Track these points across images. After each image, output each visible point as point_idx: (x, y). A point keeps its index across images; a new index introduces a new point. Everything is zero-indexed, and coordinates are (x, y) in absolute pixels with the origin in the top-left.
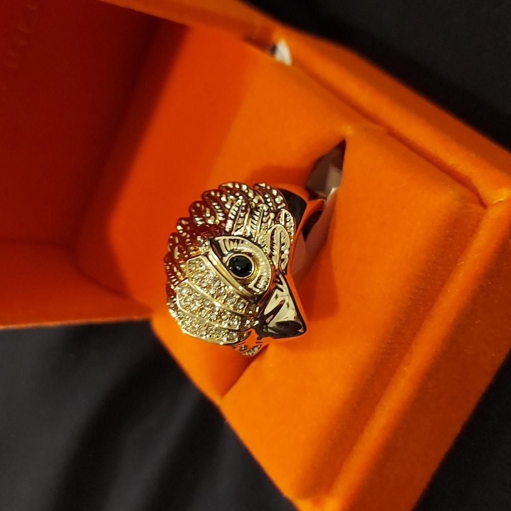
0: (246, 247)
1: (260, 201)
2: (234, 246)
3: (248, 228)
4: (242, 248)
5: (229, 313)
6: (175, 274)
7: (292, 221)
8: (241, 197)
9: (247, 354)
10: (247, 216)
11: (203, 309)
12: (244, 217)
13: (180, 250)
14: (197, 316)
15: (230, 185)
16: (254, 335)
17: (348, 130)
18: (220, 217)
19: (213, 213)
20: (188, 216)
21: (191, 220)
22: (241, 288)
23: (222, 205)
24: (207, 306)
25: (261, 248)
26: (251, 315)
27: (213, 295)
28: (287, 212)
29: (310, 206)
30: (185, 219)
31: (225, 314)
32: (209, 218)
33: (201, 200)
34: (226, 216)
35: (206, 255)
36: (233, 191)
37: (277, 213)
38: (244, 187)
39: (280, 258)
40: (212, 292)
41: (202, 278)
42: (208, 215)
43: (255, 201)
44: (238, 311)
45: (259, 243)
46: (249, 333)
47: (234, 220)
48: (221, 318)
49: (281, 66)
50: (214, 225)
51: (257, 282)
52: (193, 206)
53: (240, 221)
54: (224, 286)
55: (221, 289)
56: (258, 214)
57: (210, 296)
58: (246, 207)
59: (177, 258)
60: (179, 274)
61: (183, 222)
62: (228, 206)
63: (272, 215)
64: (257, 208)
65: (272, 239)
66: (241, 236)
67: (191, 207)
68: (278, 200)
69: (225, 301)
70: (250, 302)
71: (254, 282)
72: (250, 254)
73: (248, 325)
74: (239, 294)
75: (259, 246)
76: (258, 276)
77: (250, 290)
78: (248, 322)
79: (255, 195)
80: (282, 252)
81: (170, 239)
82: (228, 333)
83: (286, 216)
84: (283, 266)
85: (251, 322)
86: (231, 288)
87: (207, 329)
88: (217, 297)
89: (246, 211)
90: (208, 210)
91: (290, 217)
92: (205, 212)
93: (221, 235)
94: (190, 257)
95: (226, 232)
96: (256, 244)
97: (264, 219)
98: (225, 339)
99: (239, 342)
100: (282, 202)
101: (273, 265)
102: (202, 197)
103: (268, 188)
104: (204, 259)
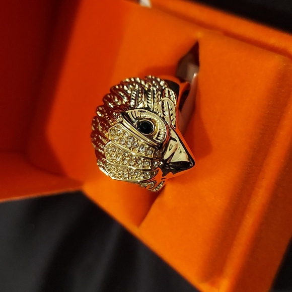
0: (147, 115)
1: (150, 86)
2: (138, 115)
3: (146, 103)
4: (144, 115)
5: (142, 159)
6: (101, 141)
7: (174, 95)
8: (137, 86)
9: (155, 190)
10: (143, 96)
11: (125, 159)
12: (142, 96)
13: (102, 125)
14: (121, 165)
15: (128, 80)
16: (161, 172)
17: (199, 34)
18: (126, 100)
19: (120, 98)
20: (103, 104)
21: (105, 106)
22: (148, 140)
23: (125, 92)
24: (127, 157)
25: (157, 114)
26: (157, 158)
27: (130, 148)
28: (169, 90)
29: (182, 87)
30: (101, 106)
31: (140, 159)
32: (118, 102)
33: (110, 92)
34: (129, 99)
35: (121, 122)
36: (131, 83)
37: (163, 91)
38: (138, 79)
39: (170, 119)
40: (129, 146)
41: (121, 138)
42: (116, 100)
43: (147, 86)
44: (149, 156)
45: (155, 111)
46: (158, 171)
47: (135, 100)
48: (137, 163)
49: (145, 8)
50: (122, 105)
51: (158, 136)
52: (106, 97)
53: (140, 99)
54: (137, 141)
55: (135, 142)
56: (150, 93)
57: (129, 149)
58: (142, 90)
59: (100, 130)
60: (103, 140)
61: (100, 108)
62: (129, 92)
63: (160, 93)
64: (149, 90)
65: (163, 107)
66: (142, 108)
67: (104, 98)
68: (162, 83)
69: (139, 151)
70: (156, 149)
71: (156, 136)
72: (150, 119)
73: (156, 165)
74: (147, 144)
75: (155, 113)
76: (158, 132)
77: (154, 141)
78: (156, 163)
79: (145, 83)
80: (170, 115)
81: (93, 121)
82: (143, 173)
83: (169, 92)
84: (173, 124)
85: (158, 163)
86: (142, 141)
87: (129, 173)
88: (133, 149)
89: (142, 93)
90: (116, 98)
91: (172, 92)
92: (114, 99)
93: (129, 110)
94: (110, 126)
95: (131, 107)
96: (153, 112)
97: (155, 96)
98: (142, 178)
99: (151, 178)
100: (165, 84)
101: (166, 124)
102: (111, 90)
103: (154, 78)
104: (121, 125)
